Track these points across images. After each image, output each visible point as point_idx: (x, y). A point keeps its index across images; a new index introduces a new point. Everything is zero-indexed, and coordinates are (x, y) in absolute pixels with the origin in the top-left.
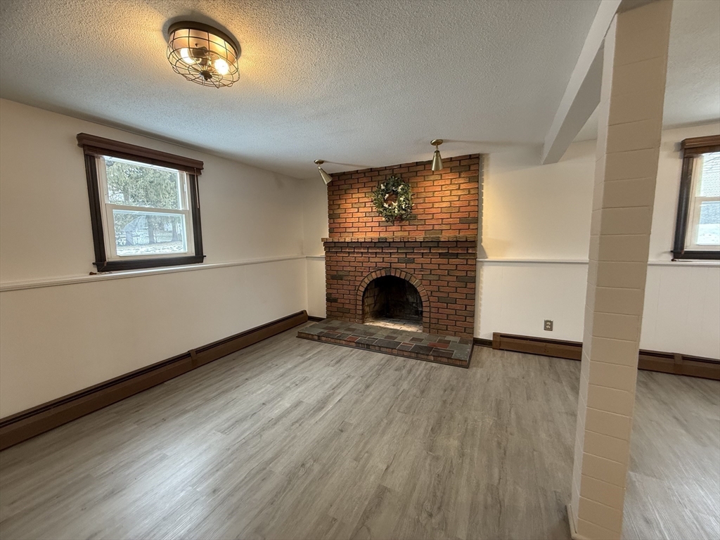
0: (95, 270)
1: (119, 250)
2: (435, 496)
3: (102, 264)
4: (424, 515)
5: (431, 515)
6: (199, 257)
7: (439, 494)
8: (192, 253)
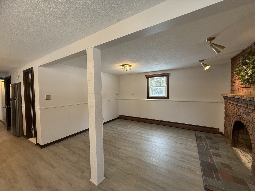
0: (147, 99)
1: (151, 95)
2: (116, 155)
3: (148, 98)
4: (112, 153)
5: (112, 154)
6: (168, 98)
7: (117, 156)
8: (166, 97)
